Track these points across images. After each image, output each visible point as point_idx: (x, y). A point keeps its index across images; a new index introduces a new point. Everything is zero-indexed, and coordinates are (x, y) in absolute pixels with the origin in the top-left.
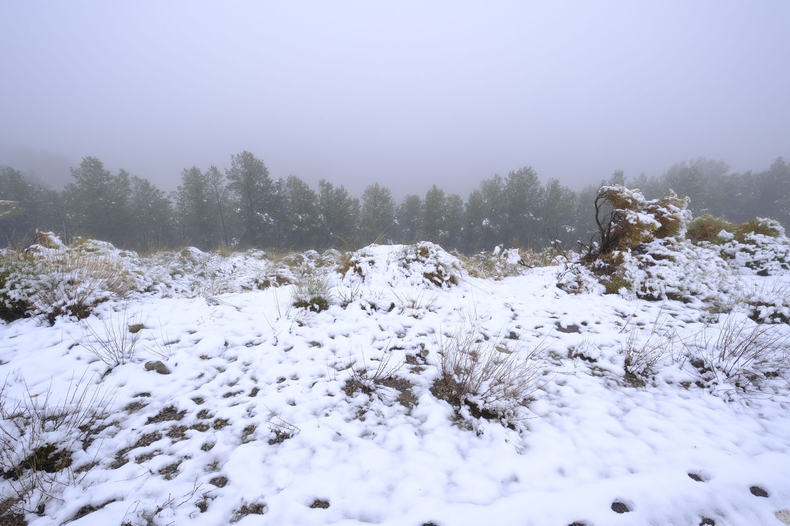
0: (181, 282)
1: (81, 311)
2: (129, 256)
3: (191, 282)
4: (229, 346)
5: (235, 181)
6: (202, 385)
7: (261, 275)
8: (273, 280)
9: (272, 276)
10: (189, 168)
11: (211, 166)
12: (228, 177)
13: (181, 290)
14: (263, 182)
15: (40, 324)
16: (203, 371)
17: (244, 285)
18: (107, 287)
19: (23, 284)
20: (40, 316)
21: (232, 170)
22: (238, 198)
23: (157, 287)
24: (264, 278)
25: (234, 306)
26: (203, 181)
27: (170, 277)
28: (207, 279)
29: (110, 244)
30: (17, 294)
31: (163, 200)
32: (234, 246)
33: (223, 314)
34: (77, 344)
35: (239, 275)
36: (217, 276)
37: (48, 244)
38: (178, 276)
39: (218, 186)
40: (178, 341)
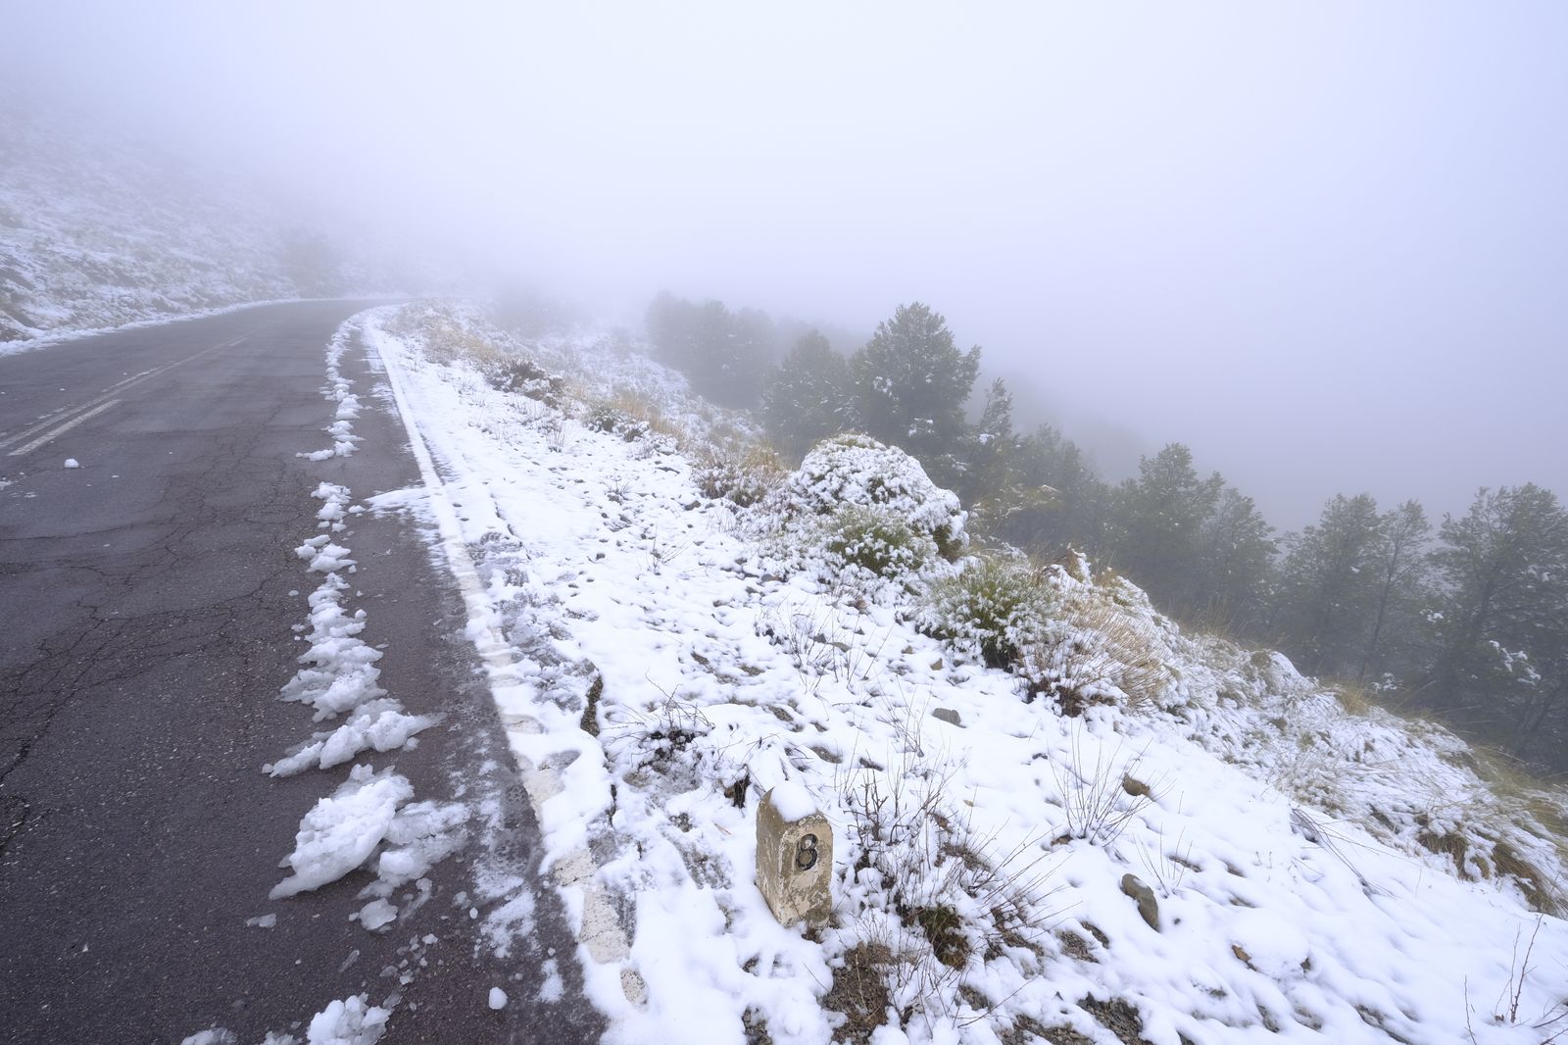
0: (1230, 717)
1: (1071, 703)
2: (1165, 627)
3: (1251, 728)
4: (1311, 974)
5: (1458, 549)
6: (1212, 1017)
7: (1446, 813)
8: (1480, 847)
9: (1479, 834)
10: (1350, 495)
11: (1409, 502)
12: (1443, 536)
13: (1224, 734)
14: (1552, 572)
15: (1016, 692)
16: (1227, 988)
17: (1379, 808)
18: (1120, 680)
19: (1027, 623)
20: (1022, 679)
21: (1465, 523)
22: (1449, 589)
23: (1191, 713)
24: (1452, 827)
25: (1359, 875)
26: (1371, 528)
27: (1215, 698)
28: (1287, 739)
29: (1146, 595)
30: (1014, 635)
31: (1265, 542)
32: (1381, 691)
33: (1323, 876)
34: (1045, 757)
35: (1377, 777)
36: (1313, 743)
37: (1072, 569)
38: (1229, 703)
39: (1407, 547)
40: (1197, 869)
